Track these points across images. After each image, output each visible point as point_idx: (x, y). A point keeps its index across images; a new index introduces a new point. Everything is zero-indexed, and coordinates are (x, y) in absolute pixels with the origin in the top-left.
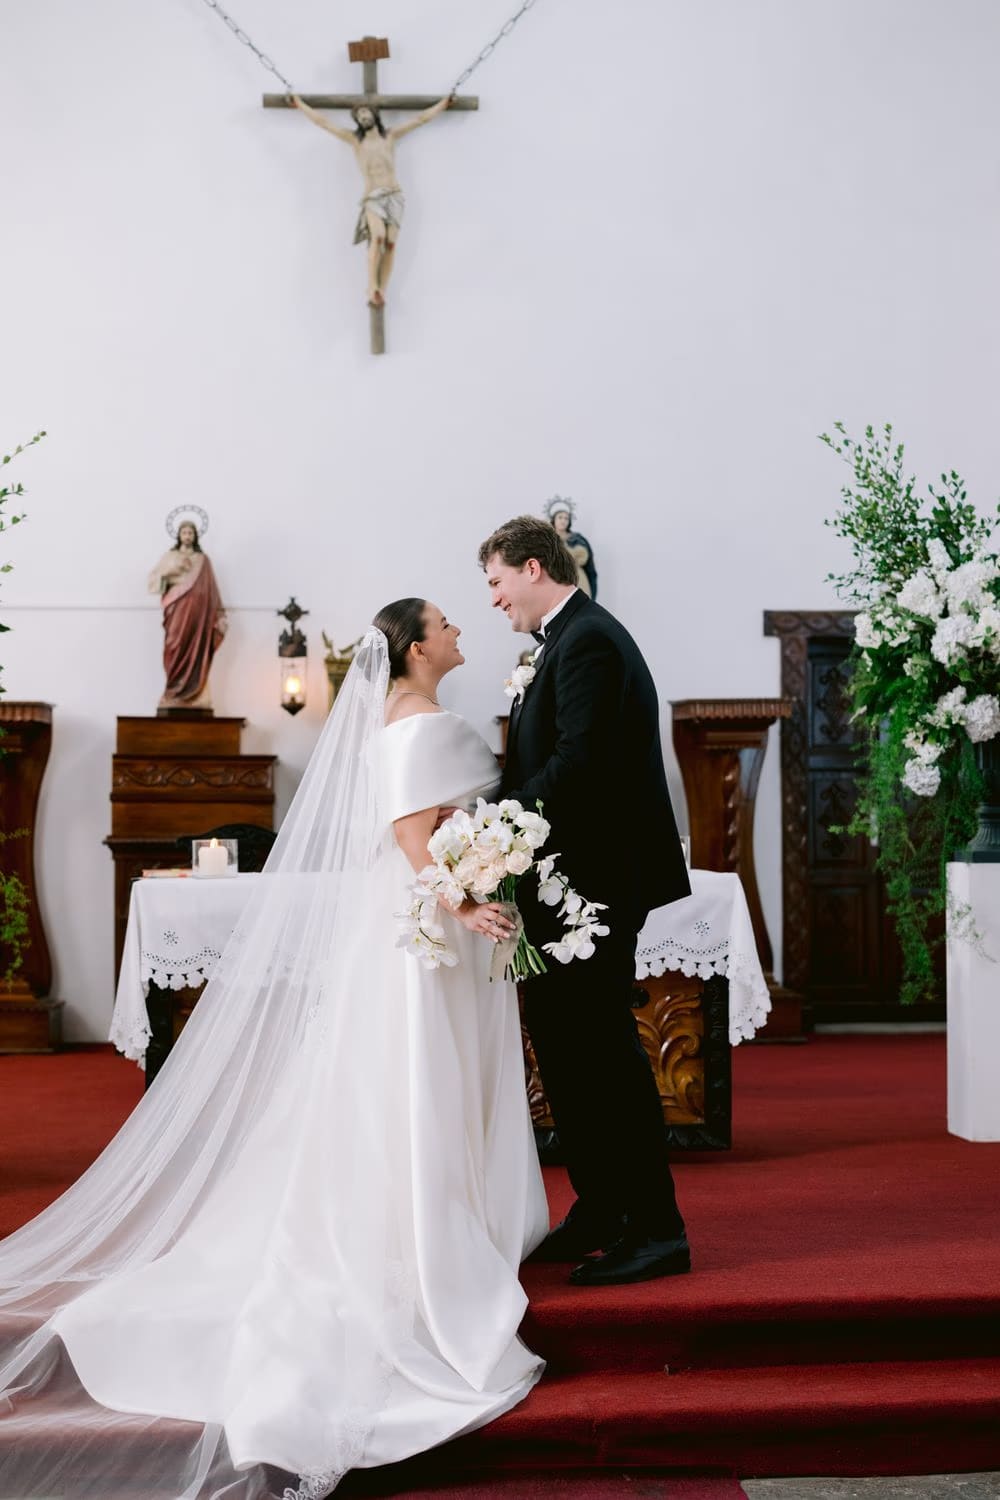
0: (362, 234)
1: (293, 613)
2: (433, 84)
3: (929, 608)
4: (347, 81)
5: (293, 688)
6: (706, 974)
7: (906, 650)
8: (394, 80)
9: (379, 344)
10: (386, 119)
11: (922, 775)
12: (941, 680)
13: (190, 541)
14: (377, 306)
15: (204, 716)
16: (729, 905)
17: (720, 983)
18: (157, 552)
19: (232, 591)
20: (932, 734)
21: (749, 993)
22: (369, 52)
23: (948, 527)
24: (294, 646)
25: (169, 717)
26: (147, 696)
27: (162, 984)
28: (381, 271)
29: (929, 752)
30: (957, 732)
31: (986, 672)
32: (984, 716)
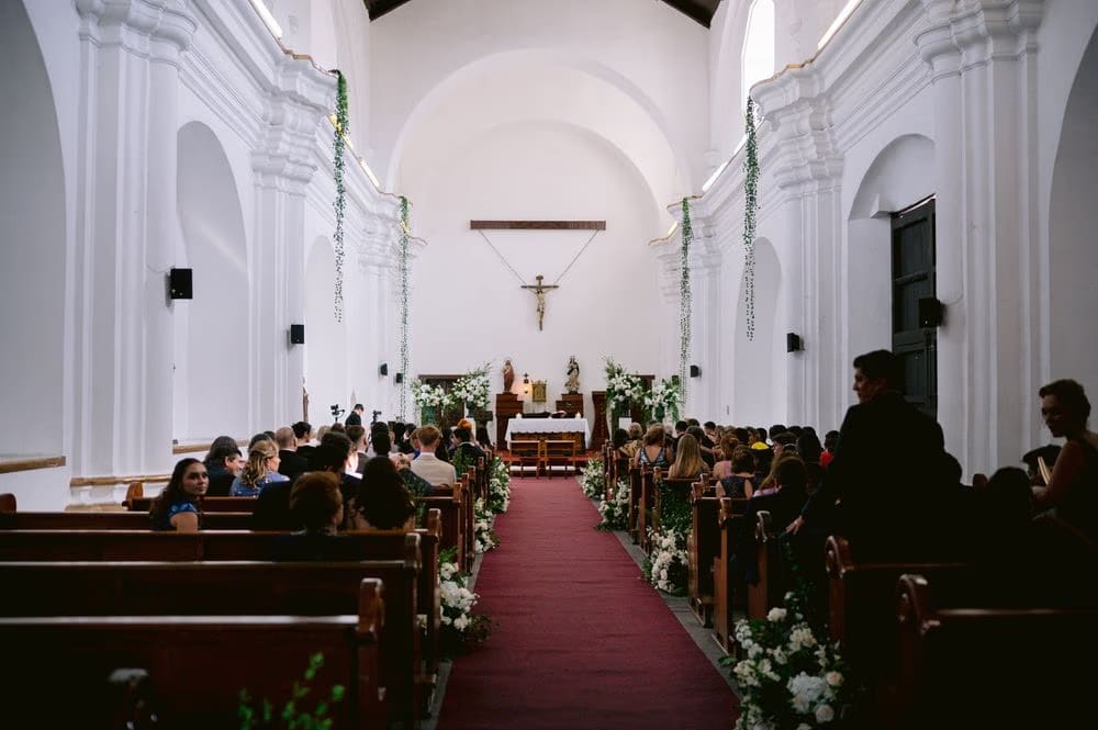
0: (539, 310)
1: (526, 376)
2: (552, 284)
4: (536, 283)
5: (526, 389)
6: (582, 432)
8: (544, 283)
9: (541, 329)
10: (544, 290)
12: (615, 394)
13: (508, 363)
14: (541, 323)
15: (511, 394)
17: (583, 434)
18: (502, 365)
19: (515, 372)
21: (588, 434)
22: (540, 278)
23: (619, 373)
24: (526, 382)
25: (504, 394)
26: (501, 391)
27: (512, 432)
28: (542, 317)
30: (617, 400)
31: (622, 392)
32: (621, 398)
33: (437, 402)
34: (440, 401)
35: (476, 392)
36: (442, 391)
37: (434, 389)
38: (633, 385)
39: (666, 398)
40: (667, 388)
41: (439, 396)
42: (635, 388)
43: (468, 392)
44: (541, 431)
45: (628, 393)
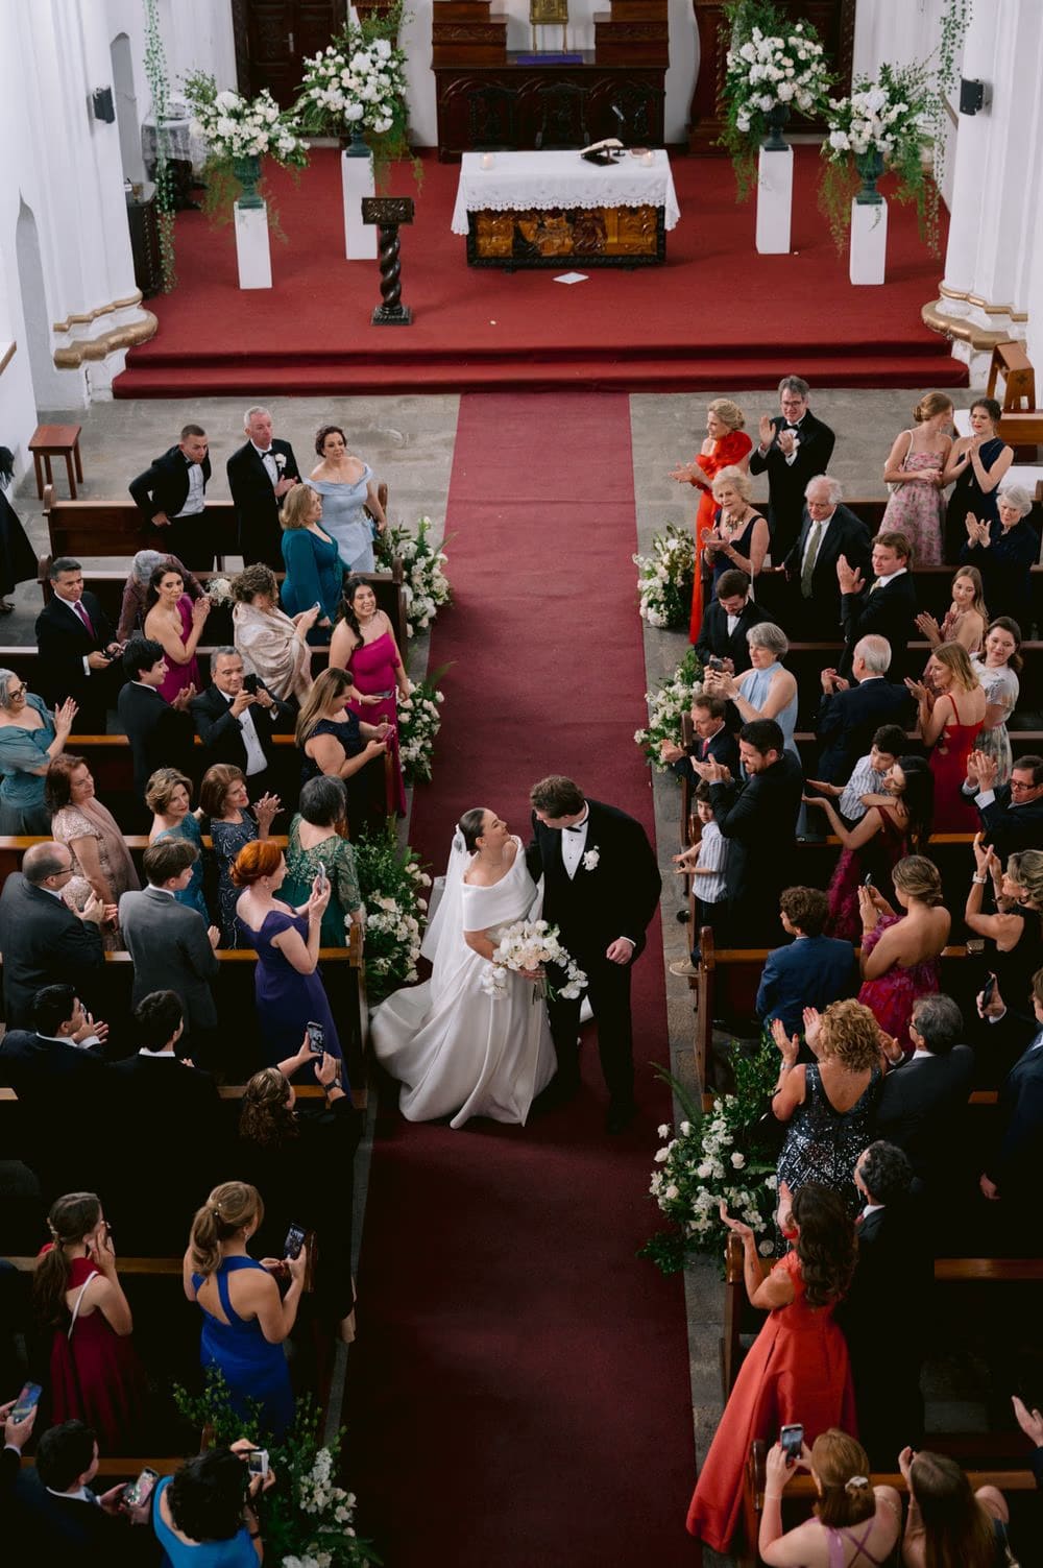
3: (751, 59)
6: (657, 206)
7: (739, 76)
11: (743, 124)
12: (751, 90)
15: (471, 2)
16: (666, 181)
20: (747, 109)
21: (672, 213)
25: (452, 3)
27: (471, 210)
29: (746, 116)
30: (756, 109)
31: (768, 87)
32: (766, 104)
33: (261, 145)
34: (271, 143)
35: (368, 93)
36: (273, 113)
37: (250, 104)
38: (800, 67)
39: (889, 129)
40: (892, 101)
41: (266, 126)
42: (807, 75)
43: (346, 91)
44: (547, 206)
45: (785, 91)
